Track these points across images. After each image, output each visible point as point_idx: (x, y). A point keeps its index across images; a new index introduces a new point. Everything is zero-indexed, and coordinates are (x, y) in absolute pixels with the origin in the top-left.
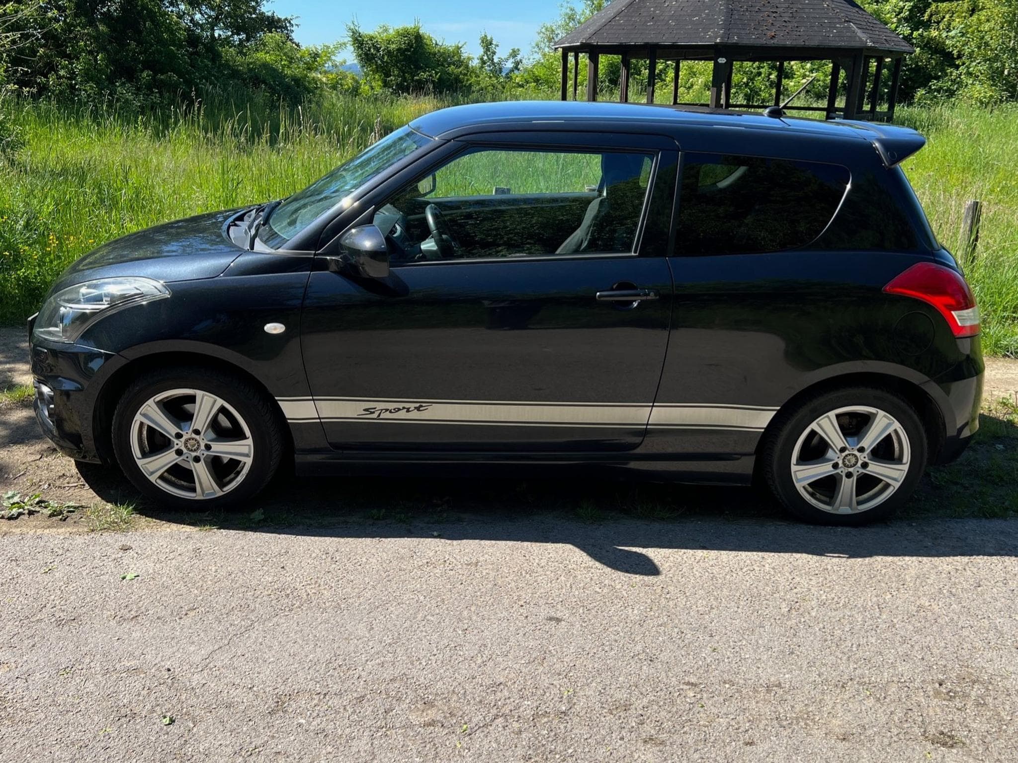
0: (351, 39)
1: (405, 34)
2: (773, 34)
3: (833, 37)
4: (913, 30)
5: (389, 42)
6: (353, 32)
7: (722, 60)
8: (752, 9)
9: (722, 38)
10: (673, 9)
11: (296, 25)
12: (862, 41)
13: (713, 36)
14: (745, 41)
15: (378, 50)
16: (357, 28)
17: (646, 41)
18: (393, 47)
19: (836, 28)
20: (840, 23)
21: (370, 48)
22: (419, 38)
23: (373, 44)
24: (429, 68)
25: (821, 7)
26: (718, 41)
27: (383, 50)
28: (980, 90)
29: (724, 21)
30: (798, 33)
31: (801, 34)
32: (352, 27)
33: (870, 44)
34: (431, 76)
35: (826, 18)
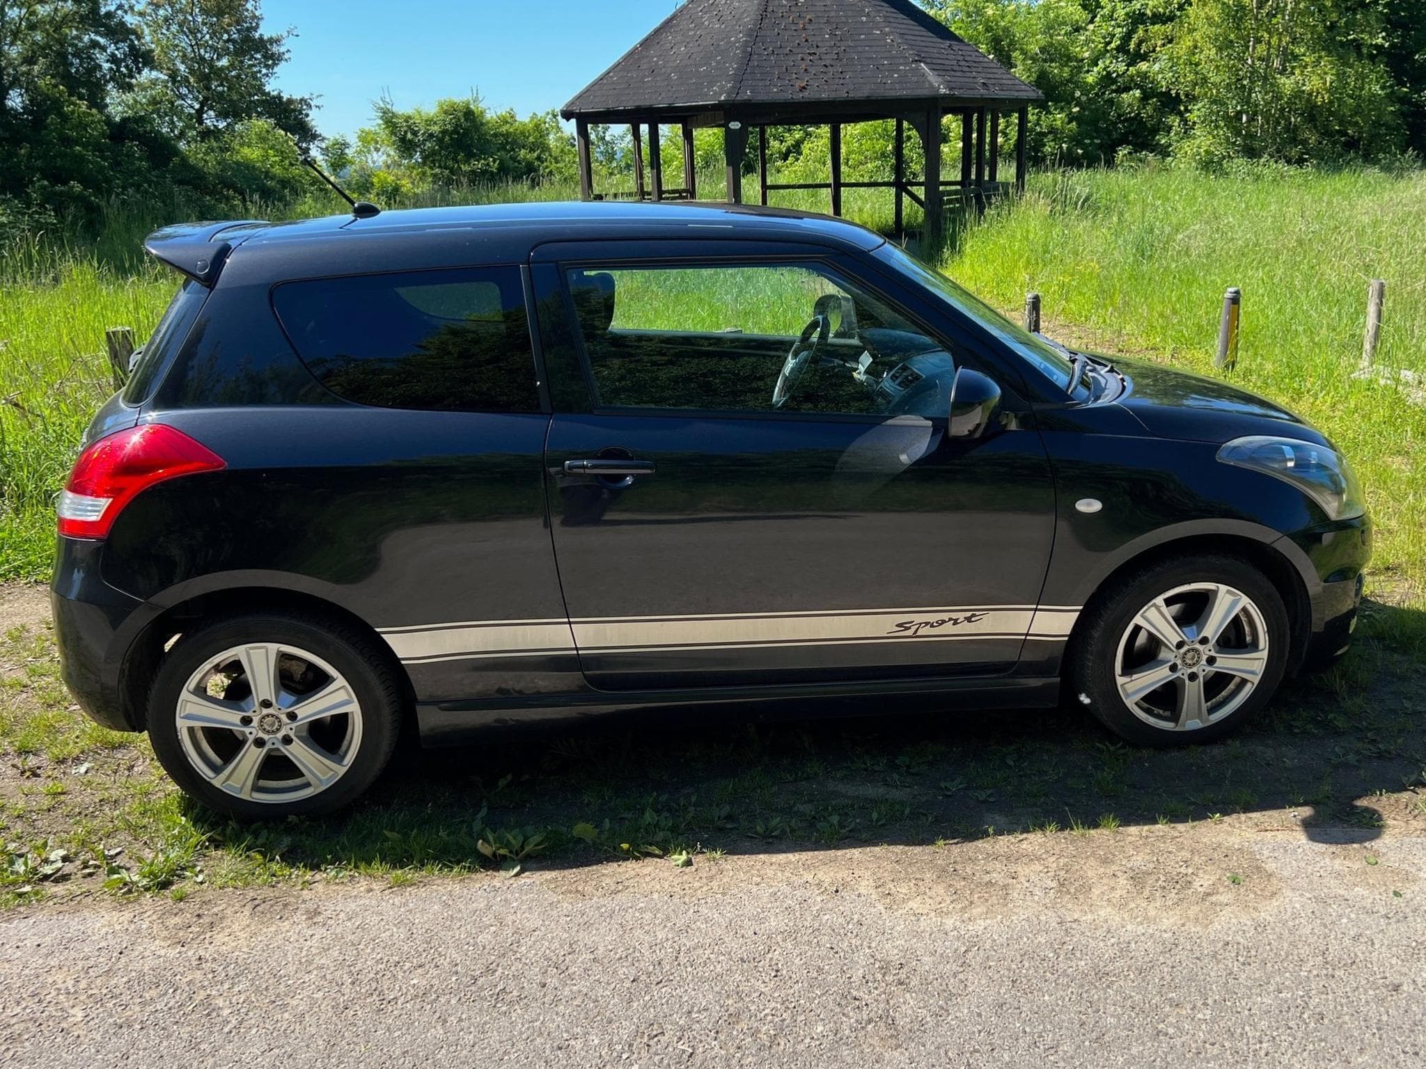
0: (381, 122)
1: (450, 110)
2: (804, 84)
3: (892, 85)
4: (1128, 65)
5: (430, 122)
6: (384, 113)
7: (735, 125)
8: (780, 51)
9: (729, 94)
10: (680, 57)
11: (317, 106)
12: (932, 86)
13: (717, 94)
14: (762, 97)
15: (415, 134)
16: (389, 107)
17: (638, 103)
18: (435, 129)
19: (898, 71)
20: (905, 64)
21: (406, 132)
22: (469, 114)
23: (409, 127)
24: (484, 154)
25: (883, 43)
26: (723, 98)
27: (423, 134)
28: (1202, 141)
29: (738, 69)
30: (842, 81)
31: (847, 81)
32: (382, 106)
33: (943, 91)
34: (488, 165)
35: (886, 58)
